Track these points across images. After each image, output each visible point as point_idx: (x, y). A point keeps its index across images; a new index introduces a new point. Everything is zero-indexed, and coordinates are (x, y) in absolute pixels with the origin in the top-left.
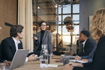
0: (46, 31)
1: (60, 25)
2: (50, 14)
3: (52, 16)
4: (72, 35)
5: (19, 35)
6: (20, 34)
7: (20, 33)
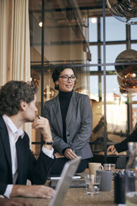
0: (74, 95)
1: (93, 73)
2: (63, 43)
3: (72, 48)
4: (130, 102)
5: (24, 108)
6: (26, 105)
7: (27, 102)
